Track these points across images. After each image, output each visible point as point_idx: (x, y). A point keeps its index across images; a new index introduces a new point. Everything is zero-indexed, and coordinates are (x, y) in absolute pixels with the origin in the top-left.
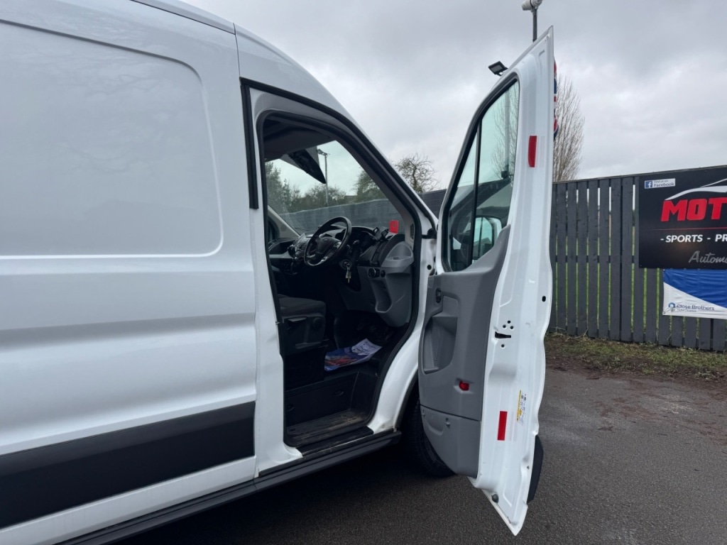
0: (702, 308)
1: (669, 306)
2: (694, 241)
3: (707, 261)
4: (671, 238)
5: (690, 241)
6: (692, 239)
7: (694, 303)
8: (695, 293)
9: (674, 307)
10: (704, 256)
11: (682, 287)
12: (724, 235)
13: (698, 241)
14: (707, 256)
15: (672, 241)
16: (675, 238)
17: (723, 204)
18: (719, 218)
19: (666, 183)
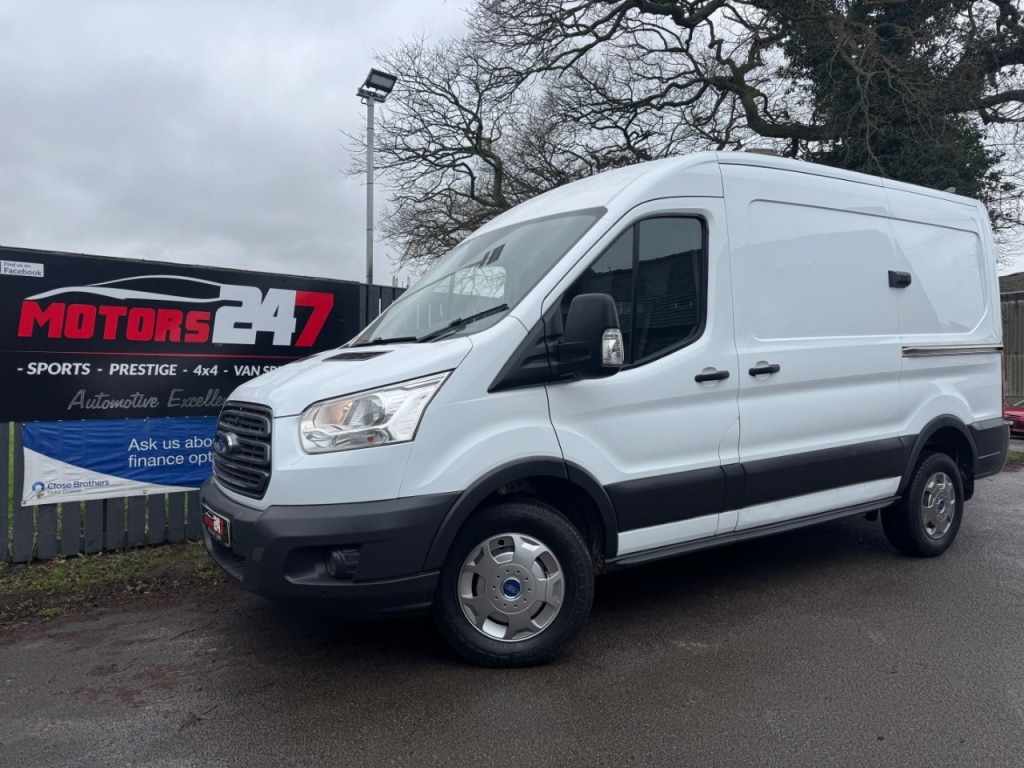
0: (90, 484)
1: (34, 489)
2: (76, 373)
3: (97, 407)
4: (36, 367)
5: (69, 373)
6: (73, 370)
7: (78, 477)
8: (80, 460)
9: (43, 489)
10: (93, 398)
11: (55, 452)
12: (122, 365)
13: (83, 373)
14: (97, 399)
15: (39, 373)
16: (43, 367)
17: (120, 317)
18: (114, 338)
19: (27, 269)
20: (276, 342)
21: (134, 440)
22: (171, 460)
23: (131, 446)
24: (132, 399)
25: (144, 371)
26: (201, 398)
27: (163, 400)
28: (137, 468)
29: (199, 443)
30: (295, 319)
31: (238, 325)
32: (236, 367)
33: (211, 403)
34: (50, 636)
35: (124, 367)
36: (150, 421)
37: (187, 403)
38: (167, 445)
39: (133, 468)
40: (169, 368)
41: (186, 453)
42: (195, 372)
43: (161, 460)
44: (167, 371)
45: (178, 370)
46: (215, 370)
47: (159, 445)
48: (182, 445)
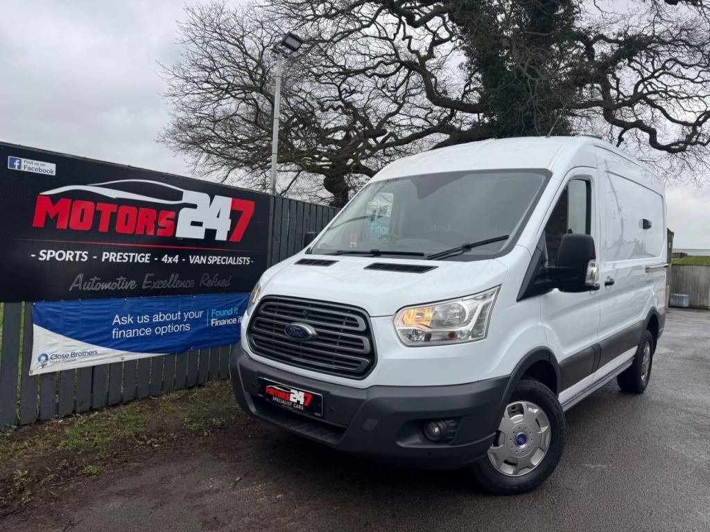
0: (83, 354)
1: (39, 360)
2: (77, 259)
3: (92, 288)
4: (46, 254)
5: (72, 259)
6: (74, 257)
7: (73, 348)
8: (76, 334)
9: (47, 360)
10: (88, 281)
11: (58, 327)
12: (112, 253)
13: (82, 260)
14: (92, 281)
15: (48, 259)
16: (51, 254)
17: (111, 213)
18: (107, 231)
19: (42, 168)
20: (218, 238)
21: (117, 316)
22: (142, 333)
23: (115, 321)
24: (117, 282)
25: (127, 258)
26: (166, 281)
27: (139, 283)
28: (119, 339)
29: (162, 317)
30: (230, 220)
31: (194, 224)
32: (190, 257)
33: (172, 285)
34: (118, 494)
35: (113, 255)
36: (128, 300)
37: (156, 286)
38: (140, 320)
39: (116, 340)
40: (144, 257)
41: (152, 325)
42: (163, 260)
43: (136, 332)
44: (143, 259)
45: (151, 259)
46: (176, 259)
47: (135, 320)
48: (151, 319)
